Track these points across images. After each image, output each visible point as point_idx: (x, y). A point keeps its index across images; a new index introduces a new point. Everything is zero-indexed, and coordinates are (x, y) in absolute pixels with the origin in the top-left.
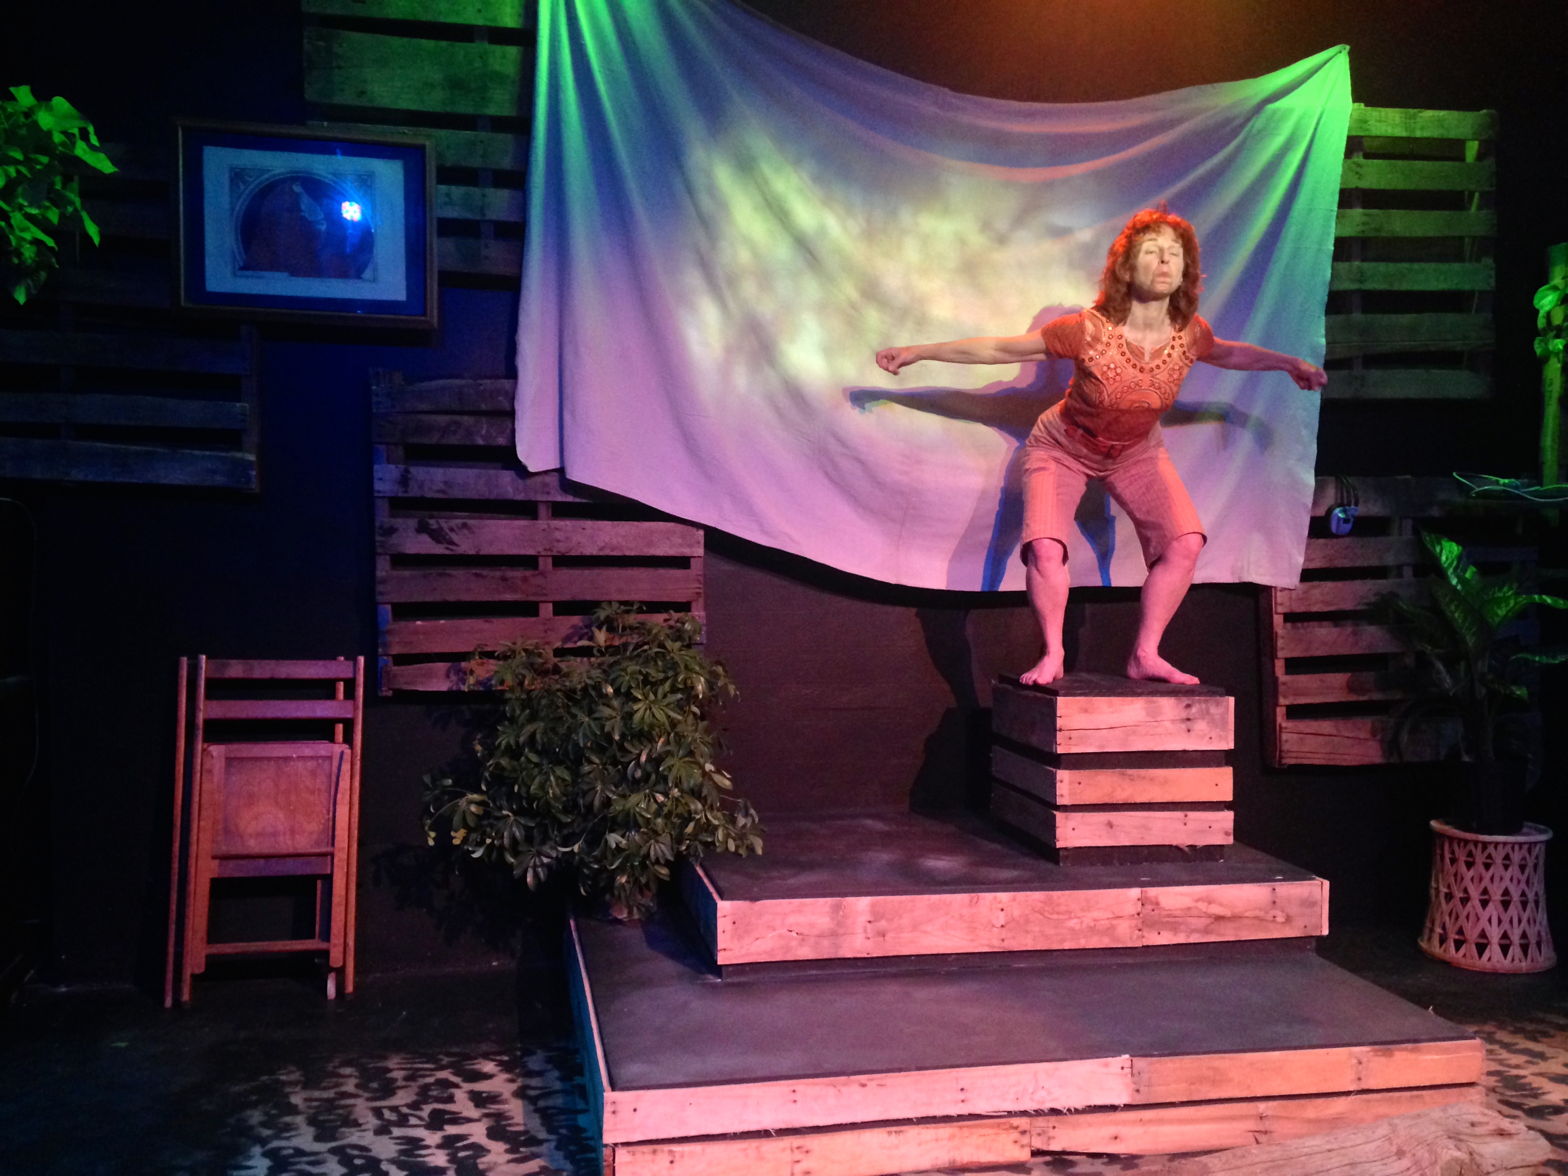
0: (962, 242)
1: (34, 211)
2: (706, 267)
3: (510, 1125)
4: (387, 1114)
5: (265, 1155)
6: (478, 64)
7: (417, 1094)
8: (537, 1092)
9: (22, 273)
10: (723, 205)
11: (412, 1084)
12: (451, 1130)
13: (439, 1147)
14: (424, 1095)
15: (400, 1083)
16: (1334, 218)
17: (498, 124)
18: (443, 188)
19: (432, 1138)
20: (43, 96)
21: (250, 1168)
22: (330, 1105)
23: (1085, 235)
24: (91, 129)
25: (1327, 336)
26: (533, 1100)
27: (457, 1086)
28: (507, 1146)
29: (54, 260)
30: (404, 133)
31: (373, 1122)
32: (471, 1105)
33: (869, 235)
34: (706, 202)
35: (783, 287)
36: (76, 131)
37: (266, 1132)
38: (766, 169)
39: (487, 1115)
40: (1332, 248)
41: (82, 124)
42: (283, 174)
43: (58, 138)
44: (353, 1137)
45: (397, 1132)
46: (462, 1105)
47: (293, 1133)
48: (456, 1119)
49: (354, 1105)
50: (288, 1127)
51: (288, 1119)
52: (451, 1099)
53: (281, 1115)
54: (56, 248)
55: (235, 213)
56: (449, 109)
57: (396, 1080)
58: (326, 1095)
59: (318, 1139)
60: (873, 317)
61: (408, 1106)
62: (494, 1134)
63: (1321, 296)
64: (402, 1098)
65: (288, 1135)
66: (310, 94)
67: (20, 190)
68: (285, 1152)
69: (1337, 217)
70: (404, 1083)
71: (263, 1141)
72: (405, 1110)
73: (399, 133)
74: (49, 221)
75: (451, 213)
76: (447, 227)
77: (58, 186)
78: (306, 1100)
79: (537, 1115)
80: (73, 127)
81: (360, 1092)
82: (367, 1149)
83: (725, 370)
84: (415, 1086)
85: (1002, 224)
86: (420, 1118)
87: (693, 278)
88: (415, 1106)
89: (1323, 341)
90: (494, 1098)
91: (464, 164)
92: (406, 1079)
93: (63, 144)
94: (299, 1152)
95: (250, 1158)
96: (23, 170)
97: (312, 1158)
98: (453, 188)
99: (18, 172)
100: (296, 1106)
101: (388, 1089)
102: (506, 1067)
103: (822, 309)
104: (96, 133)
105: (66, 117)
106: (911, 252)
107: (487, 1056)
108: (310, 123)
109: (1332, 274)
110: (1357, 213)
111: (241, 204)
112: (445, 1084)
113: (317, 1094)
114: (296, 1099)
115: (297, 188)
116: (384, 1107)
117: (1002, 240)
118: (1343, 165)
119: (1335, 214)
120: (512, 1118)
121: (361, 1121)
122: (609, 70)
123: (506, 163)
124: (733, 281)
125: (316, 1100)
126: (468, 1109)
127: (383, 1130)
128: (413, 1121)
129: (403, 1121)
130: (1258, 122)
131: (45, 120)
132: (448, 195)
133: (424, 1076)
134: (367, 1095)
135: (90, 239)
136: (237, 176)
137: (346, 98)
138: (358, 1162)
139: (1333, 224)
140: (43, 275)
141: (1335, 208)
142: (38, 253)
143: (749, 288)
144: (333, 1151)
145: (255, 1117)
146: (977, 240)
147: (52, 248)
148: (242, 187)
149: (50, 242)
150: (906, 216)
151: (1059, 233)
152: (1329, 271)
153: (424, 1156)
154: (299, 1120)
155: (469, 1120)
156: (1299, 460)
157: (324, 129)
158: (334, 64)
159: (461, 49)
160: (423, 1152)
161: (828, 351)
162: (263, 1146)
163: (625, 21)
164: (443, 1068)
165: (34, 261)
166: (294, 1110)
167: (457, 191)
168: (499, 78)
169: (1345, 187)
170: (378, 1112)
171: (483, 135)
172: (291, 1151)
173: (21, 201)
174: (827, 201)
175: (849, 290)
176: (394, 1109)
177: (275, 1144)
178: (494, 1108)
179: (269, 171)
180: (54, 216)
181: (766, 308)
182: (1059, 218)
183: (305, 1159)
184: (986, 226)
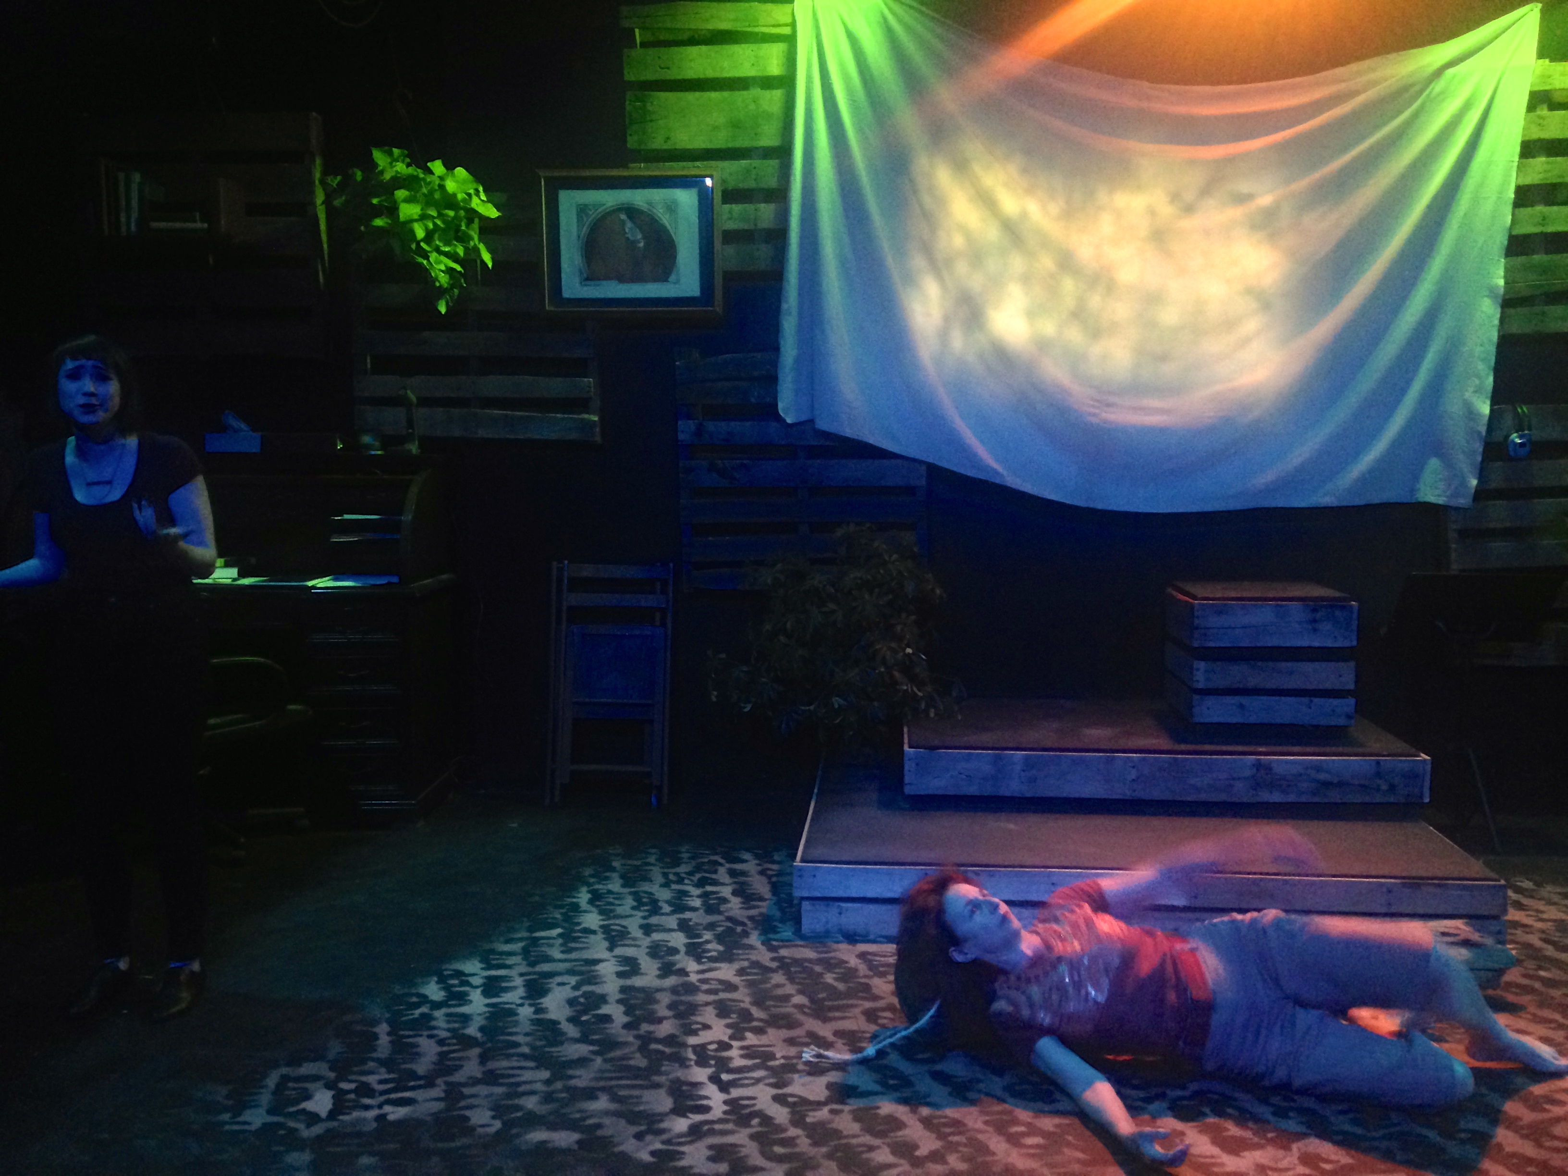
0: (1152, 212)
1: (447, 249)
2: (928, 250)
3: (750, 889)
4: (671, 877)
5: (589, 892)
6: (752, 107)
7: (694, 867)
8: (774, 873)
9: (441, 292)
10: (941, 201)
11: (692, 861)
12: (709, 888)
13: (699, 896)
14: (698, 869)
15: (684, 860)
16: (1515, 169)
17: (767, 153)
18: (727, 207)
19: (696, 892)
20: (450, 166)
21: (578, 898)
22: (637, 869)
23: (1266, 200)
24: (481, 189)
25: (1505, 277)
26: (769, 877)
27: (721, 865)
28: (742, 900)
29: (462, 281)
30: (698, 167)
31: (660, 879)
32: (727, 876)
33: (1068, 215)
34: (927, 200)
35: (992, 265)
36: (472, 191)
37: (592, 880)
38: (977, 168)
39: (735, 883)
40: (1513, 196)
41: (475, 185)
42: (613, 206)
43: (460, 196)
44: (646, 887)
45: (674, 886)
46: (722, 874)
47: (608, 882)
48: (715, 883)
49: (651, 870)
50: (607, 878)
51: (608, 874)
52: (716, 872)
53: (605, 872)
54: (463, 271)
55: (581, 238)
56: (730, 145)
57: (683, 858)
58: (636, 863)
59: (623, 886)
60: (1068, 285)
61: (686, 873)
62: (735, 893)
63: (1501, 240)
64: (683, 869)
65: (605, 882)
66: (632, 142)
67: (436, 236)
68: (601, 891)
69: (1518, 167)
70: (688, 861)
71: (589, 884)
72: (684, 875)
73: (694, 167)
74: (456, 254)
75: (731, 226)
76: (730, 237)
77: (463, 228)
78: (622, 865)
79: (770, 886)
80: (469, 190)
81: (658, 863)
82: (653, 894)
83: (944, 335)
84: (694, 863)
85: (1189, 196)
86: (692, 881)
87: (918, 262)
88: (691, 873)
89: (1501, 282)
90: (743, 873)
91: (741, 186)
92: (689, 858)
93: (464, 200)
94: (610, 892)
95: (579, 892)
96: (439, 222)
97: (618, 896)
98: (734, 206)
99: (435, 224)
100: (615, 868)
101: (677, 863)
102: (757, 856)
103: (1026, 280)
104: (484, 191)
105: (464, 182)
106: (1106, 224)
107: (747, 850)
108: (632, 165)
109: (1512, 220)
110: (1540, 162)
111: (585, 230)
112: (716, 863)
113: (629, 862)
114: (616, 864)
115: (623, 217)
116: (670, 873)
117: (1189, 209)
118: (1525, 119)
119: (1516, 164)
120: (752, 885)
121: (653, 879)
122: (852, 100)
123: (772, 182)
124: (949, 262)
125: (629, 865)
126: (727, 879)
127: (666, 885)
128: (686, 881)
129: (680, 881)
130: (1438, 86)
131: (451, 186)
132: (730, 212)
133: (702, 858)
134: (661, 865)
135: (486, 265)
136: (582, 210)
137: (658, 143)
138: (645, 900)
139: (1514, 174)
140: (456, 291)
141: (1516, 158)
142: (451, 277)
143: (962, 268)
144: (630, 893)
145: (588, 872)
146: (1166, 210)
147: (460, 271)
148: (585, 219)
149: (458, 268)
150: (1102, 196)
151: (1241, 199)
152: (1510, 217)
153: (688, 901)
154: (615, 875)
155: (723, 884)
156: (1475, 392)
157: (641, 170)
158: (648, 118)
159: (740, 97)
160: (687, 899)
161: (1031, 314)
162: (588, 887)
163: (865, 60)
164: (716, 854)
165: (448, 283)
166: (614, 870)
167: (737, 208)
168: (768, 116)
169: (1527, 138)
170: (665, 875)
171: (756, 163)
172: (605, 891)
173: (437, 242)
174: (1030, 191)
175: (1047, 263)
176: (676, 874)
177: (597, 887)
178: (742, 879)
179: (604, 205)
180: (460, 251)
181: (976, 282)
182: (1244, 187)
183: (611, 896)
184: (1175, 197)
